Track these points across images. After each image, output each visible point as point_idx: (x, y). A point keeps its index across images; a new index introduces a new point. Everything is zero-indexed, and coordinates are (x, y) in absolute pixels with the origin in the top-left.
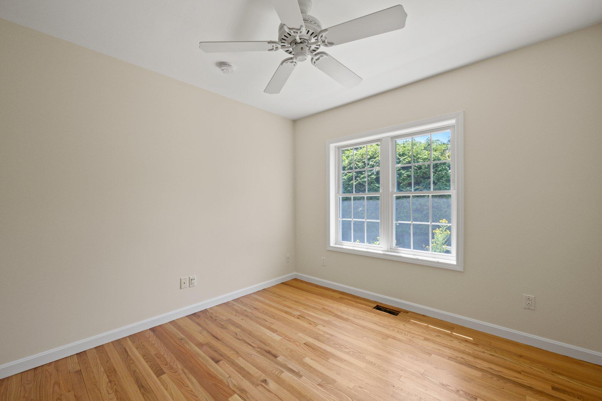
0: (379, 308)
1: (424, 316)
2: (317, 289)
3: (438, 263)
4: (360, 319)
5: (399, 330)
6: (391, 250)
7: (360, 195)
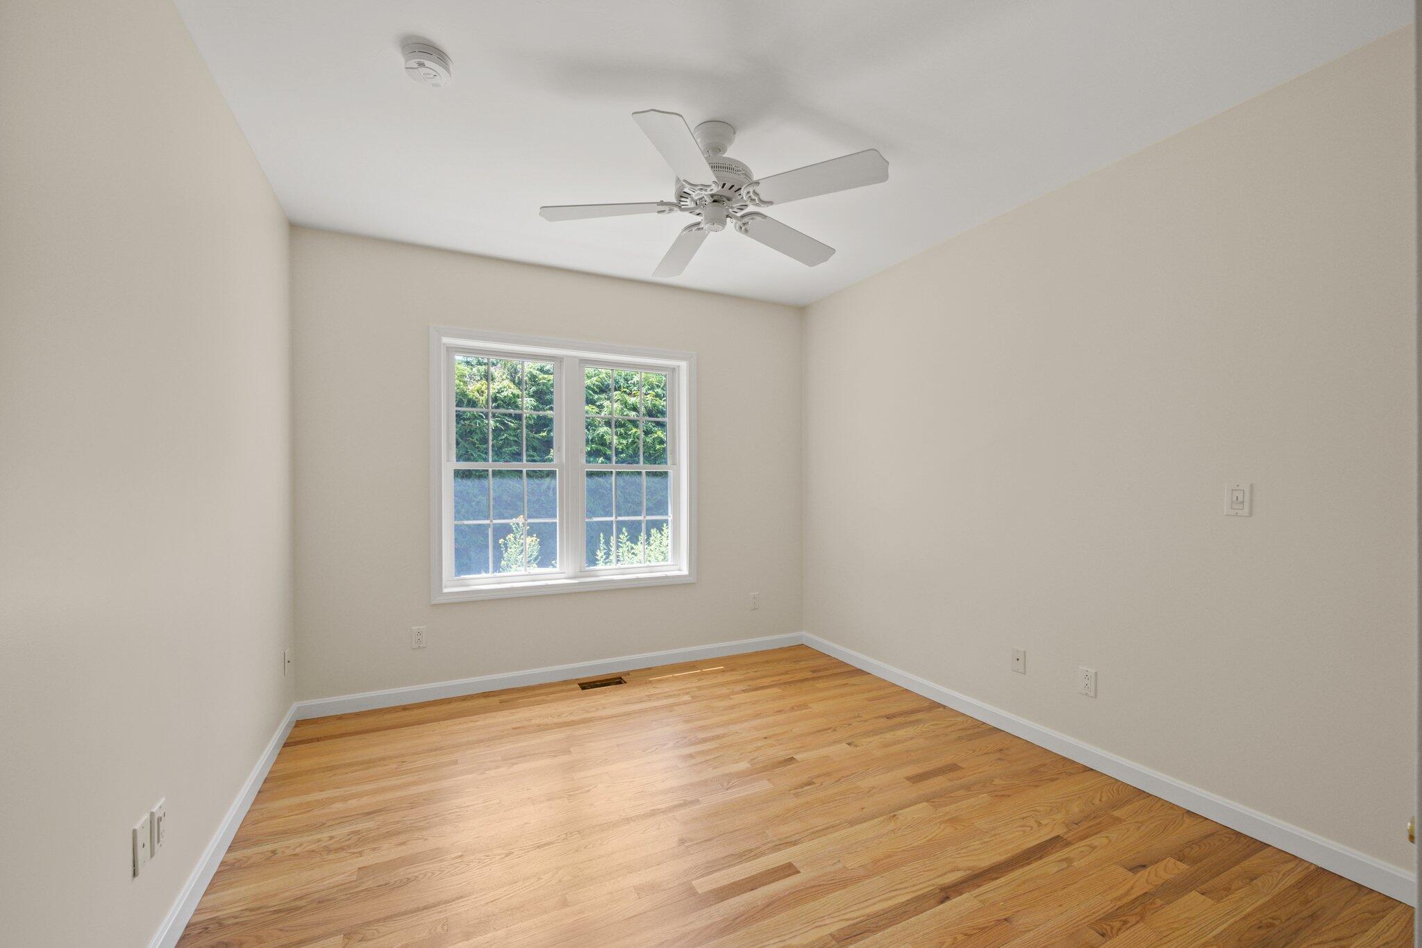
0: (586, 685)
1: (650, 669)
2: (406, 713)
3: (666, 577)
4: (597, 709)
5: (659, 696)
6: (583, 573)
7: (514, 466)
